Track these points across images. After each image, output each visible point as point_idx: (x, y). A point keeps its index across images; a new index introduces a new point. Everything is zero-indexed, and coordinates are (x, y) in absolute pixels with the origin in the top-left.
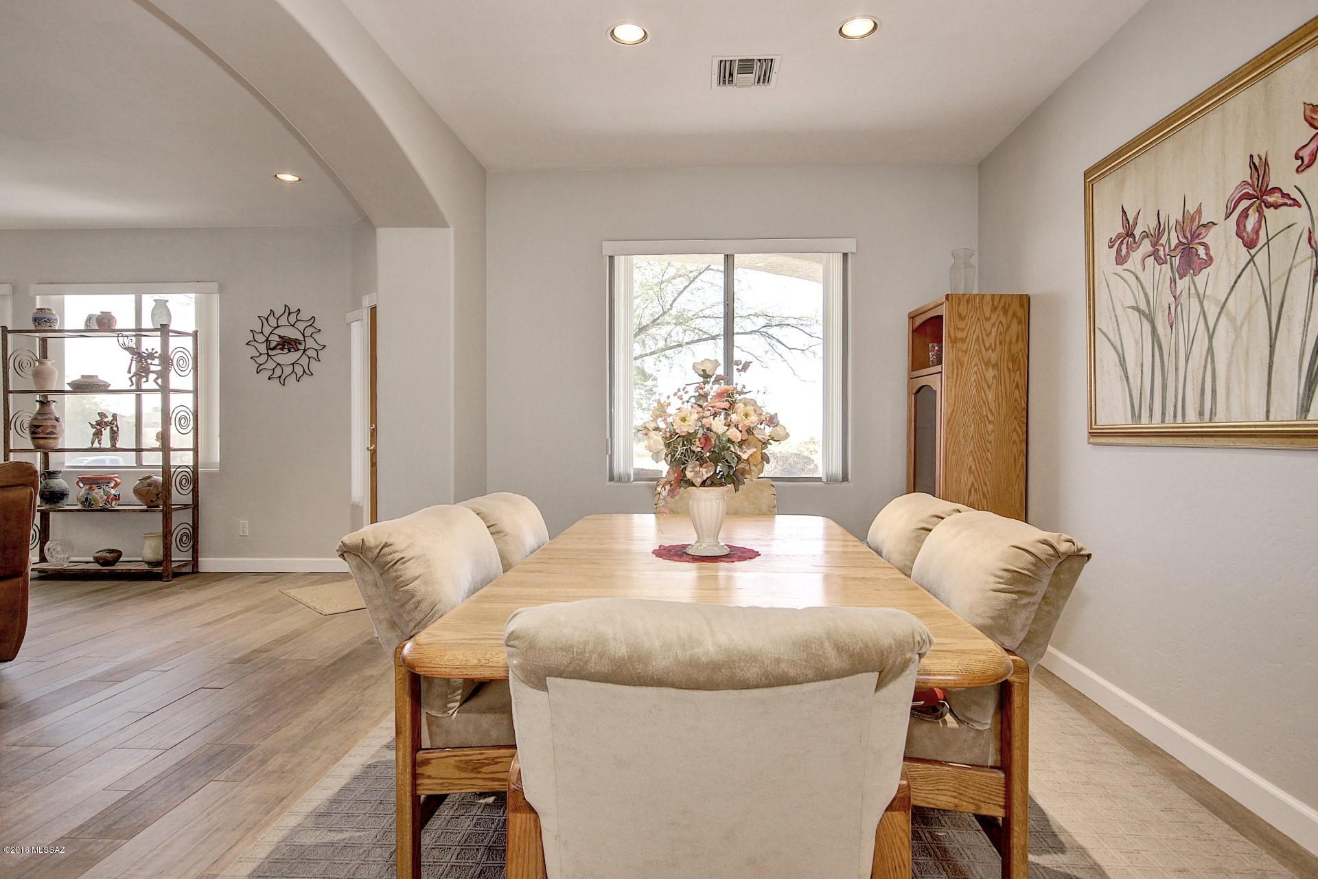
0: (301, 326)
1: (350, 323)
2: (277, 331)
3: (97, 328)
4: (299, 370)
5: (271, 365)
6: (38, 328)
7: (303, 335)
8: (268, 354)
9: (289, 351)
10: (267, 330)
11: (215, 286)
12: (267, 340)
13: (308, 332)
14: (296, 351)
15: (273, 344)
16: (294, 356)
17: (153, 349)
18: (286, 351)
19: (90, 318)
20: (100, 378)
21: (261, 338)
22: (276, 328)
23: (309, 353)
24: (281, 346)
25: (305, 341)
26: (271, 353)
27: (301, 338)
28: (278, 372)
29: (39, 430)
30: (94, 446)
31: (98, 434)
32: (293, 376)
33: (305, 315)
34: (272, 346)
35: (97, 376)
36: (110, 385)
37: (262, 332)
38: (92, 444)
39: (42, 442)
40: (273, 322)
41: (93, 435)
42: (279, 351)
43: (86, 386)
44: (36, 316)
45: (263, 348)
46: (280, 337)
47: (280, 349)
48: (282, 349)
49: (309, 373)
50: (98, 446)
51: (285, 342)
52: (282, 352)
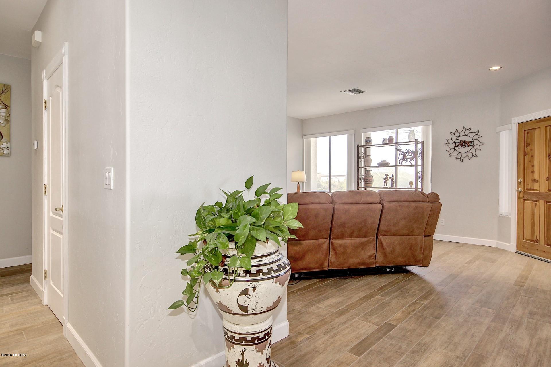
0: (471, 135)
1: (500, 132)
2: (460, 138)
3: (388, 143)
4: (470, 155)
5: (456, 153)
6: (367, 144)
7: (473, 139)
8: (454, 148)
9: (466, 146)
10: (454, 138)
11: (431, 122)
12: (454, 142)
13: (475, 138)
14: (469, 146)
15: (457, 144)
16: (467, 149)
17: (409, 149)
18: (463, 147)
19: (384, 140)
20: (387, 161)
21: (451, 142)
22: (459, 137)
23: (476, 147)
24: (461, 145)
25: (473, 142)
26: (456, 148)
27: (471, 140)
28: (459, 156)
29: (368, 180)
30: (385, 186)
31: (386, 182)
32: (467, 157)
33: (473, 130)
34: (457, 145)
35: (386, 161)
36: (390, 164)
37: (452, 139)
38: (384, 186)
39: (368, 185)
40: (457, 134)
41: (384, 182)
42: (461, 147)
43: (383, 164)
44: (366, 140)
45: (452, 146)
46: (461, 141)
47: (461, 146)
48: (462, 146)
49: (475, 156)
50: (386, 187)
51: (464, 143)
52: (462, 147)
